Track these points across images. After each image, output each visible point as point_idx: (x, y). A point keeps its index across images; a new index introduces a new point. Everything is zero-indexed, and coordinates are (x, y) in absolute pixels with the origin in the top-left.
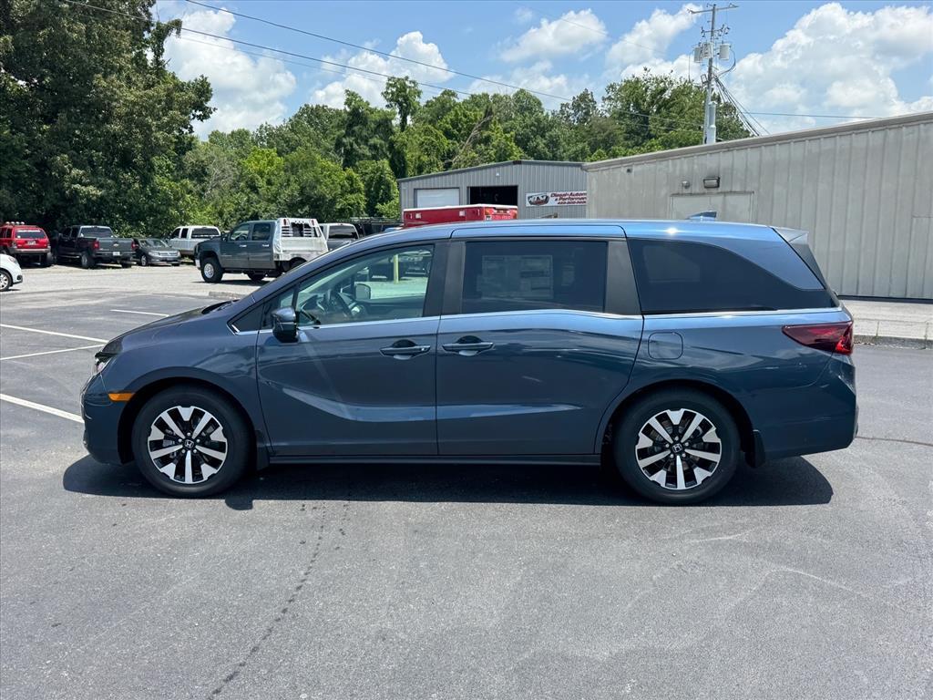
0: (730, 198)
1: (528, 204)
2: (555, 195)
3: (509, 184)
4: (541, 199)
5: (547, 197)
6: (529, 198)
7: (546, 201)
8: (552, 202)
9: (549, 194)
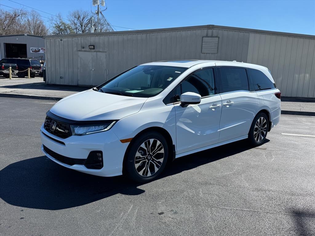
0: (98, 53)
1: (31, 52)
2: (42, 49)
3: (23, 43)
4: (37, 50)
5: (39, 50)
6: (32, 49)
7: (39, 51)
8: (41, 51)
9: (40, 48)
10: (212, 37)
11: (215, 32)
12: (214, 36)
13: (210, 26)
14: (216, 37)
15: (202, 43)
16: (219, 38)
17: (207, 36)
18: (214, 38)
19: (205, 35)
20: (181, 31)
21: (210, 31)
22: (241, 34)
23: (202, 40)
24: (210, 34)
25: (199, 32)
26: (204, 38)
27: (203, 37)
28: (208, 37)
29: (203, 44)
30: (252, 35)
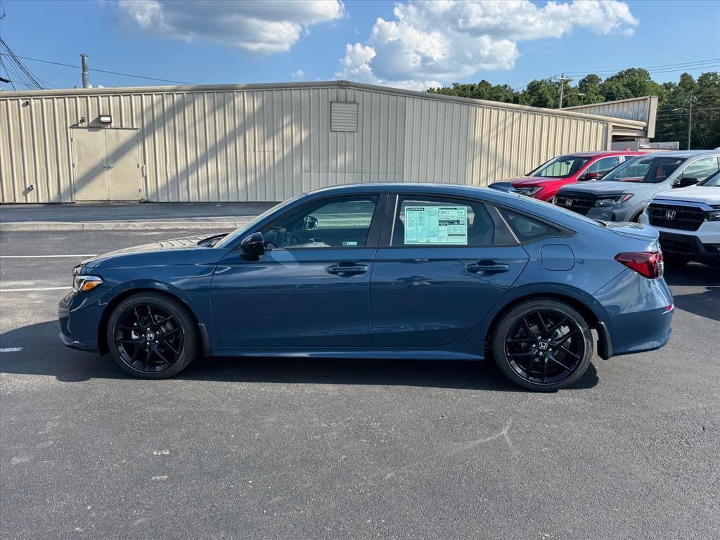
10: (346, 102)
11: (350, 92)
12: (348, 100)
13: (343, 84)
14: (354, 102)
15: (331, 113)
16: (358, 104)
17: (337, 101)
18: (350, 105)
19: (335, 99)
20: (302, 91)
21: (342, 92)
22: (393, 99)
23: (331, 107)
24: (342, 98)
25: (322, 92)
26: (333, 105)
27: (331, 103)
28: (341, 102)
29: (332, 115)
30: (409, 101)
